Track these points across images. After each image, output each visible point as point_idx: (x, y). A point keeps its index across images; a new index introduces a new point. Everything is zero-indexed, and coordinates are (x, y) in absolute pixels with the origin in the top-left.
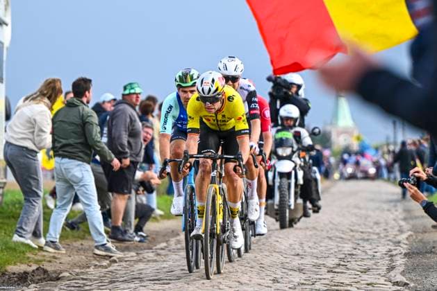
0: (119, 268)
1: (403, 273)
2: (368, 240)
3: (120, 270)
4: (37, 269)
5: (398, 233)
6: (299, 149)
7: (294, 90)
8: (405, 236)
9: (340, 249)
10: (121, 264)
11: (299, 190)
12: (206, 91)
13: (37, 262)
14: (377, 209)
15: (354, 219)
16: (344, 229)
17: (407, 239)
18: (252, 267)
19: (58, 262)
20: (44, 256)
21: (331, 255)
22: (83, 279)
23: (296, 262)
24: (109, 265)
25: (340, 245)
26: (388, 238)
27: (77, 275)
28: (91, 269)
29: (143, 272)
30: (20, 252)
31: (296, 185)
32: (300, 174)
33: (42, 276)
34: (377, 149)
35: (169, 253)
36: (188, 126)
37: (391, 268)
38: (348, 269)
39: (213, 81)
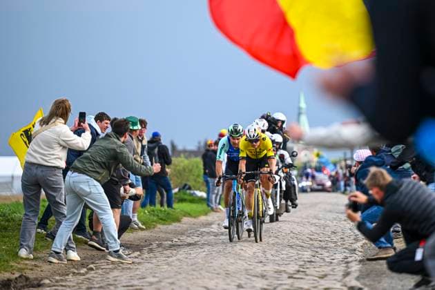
0: (95, 275)
1: (358, 279)
2: (325, 248)
3: (97, 277)
4: (20, 277)
5: (354, 241)
6: (283, 167)
7: (280, 124)
8: (359, 244)
9: (300, 256)
10: (97, 271)
11: (282, 194)
12: (252, 136)
13: (20, 270)
14: (335, 219)
15: (313, 229)
16: (304, 238)
17: (362, 246)
18: (218, 274)
19: (39, 270)
20: (26, 264)
21: (292, 263)
22: (62, 286)
23: (260, 269)
24: (87, 273)
25: (300, 252)
26: (344, 246)
27: (57, 281)
28: (70, 277)
29: (119, 278)
30: (4, 261)
31: (281, 191)
32: (284, 184)
33: (25, 283)
34: (335, 164)
35: (142, 261)
36: (240, 156)
37: (347, 274)
38: (307, 275)
39: (255, 130)
